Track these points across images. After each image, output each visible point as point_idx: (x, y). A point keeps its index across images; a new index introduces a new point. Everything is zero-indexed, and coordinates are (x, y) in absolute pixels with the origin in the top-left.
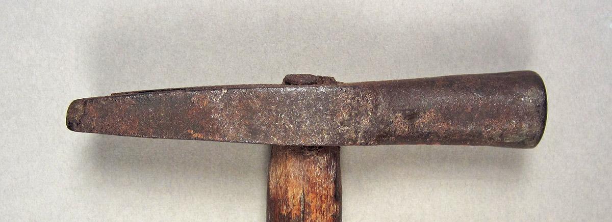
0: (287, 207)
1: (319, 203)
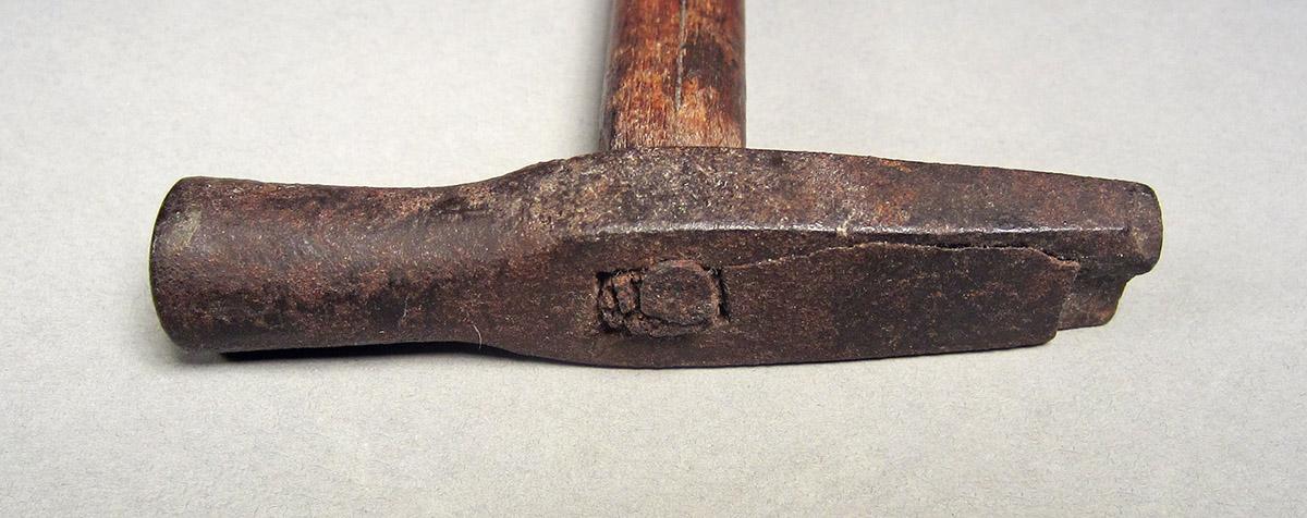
0: (708, 96)
1: (647, 97)
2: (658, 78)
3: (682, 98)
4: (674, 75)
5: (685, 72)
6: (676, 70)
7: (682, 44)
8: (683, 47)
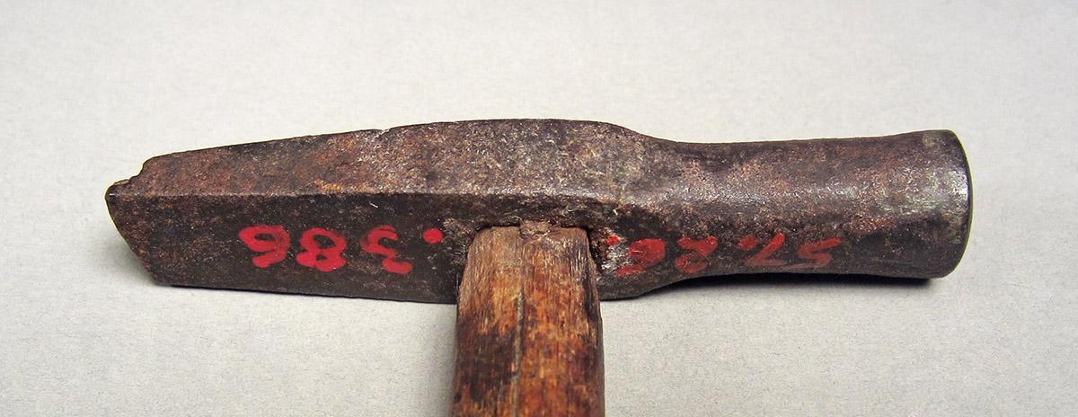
0: (490, 319)
1: (552, 306)
2: (542, 328)
3: (516, 304)
4: (524, 334)
5: (512, 340)
6: (522, 342)
7: (515, 378)
8: (515, 374)
